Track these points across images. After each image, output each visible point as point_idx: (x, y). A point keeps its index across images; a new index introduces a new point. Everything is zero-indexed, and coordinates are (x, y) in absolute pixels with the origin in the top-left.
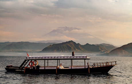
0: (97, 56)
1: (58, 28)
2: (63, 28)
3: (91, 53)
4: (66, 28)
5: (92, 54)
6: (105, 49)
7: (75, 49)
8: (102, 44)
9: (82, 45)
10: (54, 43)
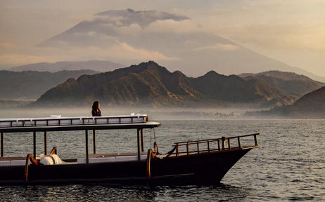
0: (247, 119)
1: (99, 14)
2: (119, 13)
3: (226, 106)
4: (131, 15)
5: (227, 111)
6: (278, 92)
7: (167, 94)
8: (267, 72)
9: (191, 79)
10: (82, 70)
